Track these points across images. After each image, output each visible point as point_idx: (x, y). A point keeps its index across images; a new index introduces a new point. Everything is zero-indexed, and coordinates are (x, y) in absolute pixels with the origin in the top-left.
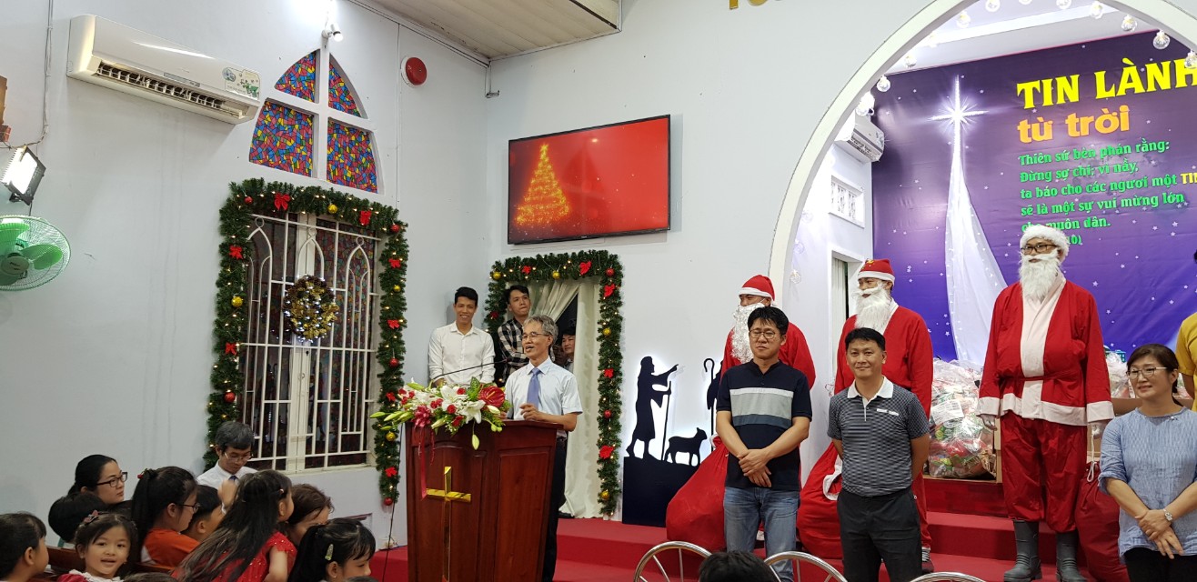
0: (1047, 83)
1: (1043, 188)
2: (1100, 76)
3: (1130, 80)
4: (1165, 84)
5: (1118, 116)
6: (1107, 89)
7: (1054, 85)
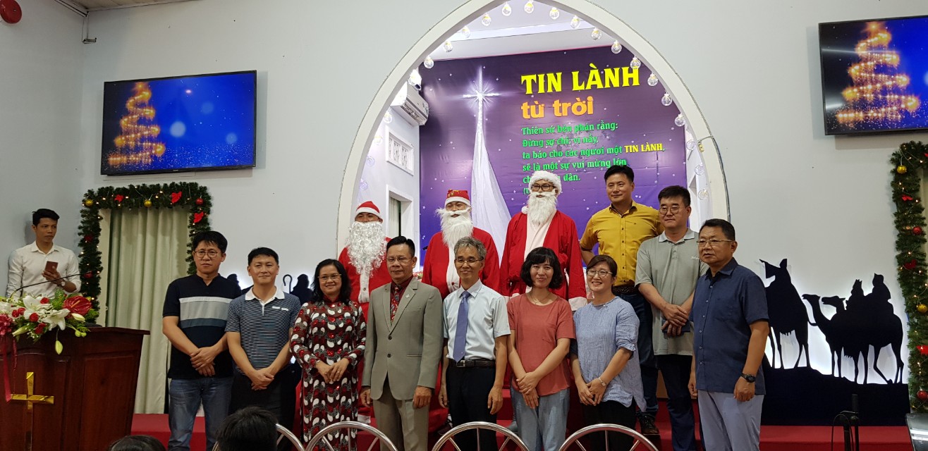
0: (541, 77)
1: (537, 152)
2: (575, 74)
3: (594, 79)
4: (616, 84)
5: (586, 104)
6: (580, 84)
7: (546, 78)
